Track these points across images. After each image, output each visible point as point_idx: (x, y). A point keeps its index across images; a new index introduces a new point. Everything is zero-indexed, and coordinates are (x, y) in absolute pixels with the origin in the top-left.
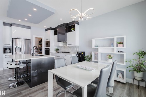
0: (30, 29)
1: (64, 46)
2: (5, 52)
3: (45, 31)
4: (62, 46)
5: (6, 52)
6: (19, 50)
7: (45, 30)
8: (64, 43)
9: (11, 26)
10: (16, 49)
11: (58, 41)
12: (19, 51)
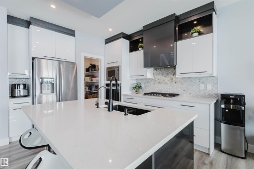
0: (74, 35)
1: (159, 77)
2: (13, 96)
3: (106, 43)
4: (152, 77)
5: (17, 93)
6: (50, 87)
7: (106, 40)
8: (158, 71)
9: (28, 27)
10: (43, 85)
11: (146, 66)
12: (50, 91)
